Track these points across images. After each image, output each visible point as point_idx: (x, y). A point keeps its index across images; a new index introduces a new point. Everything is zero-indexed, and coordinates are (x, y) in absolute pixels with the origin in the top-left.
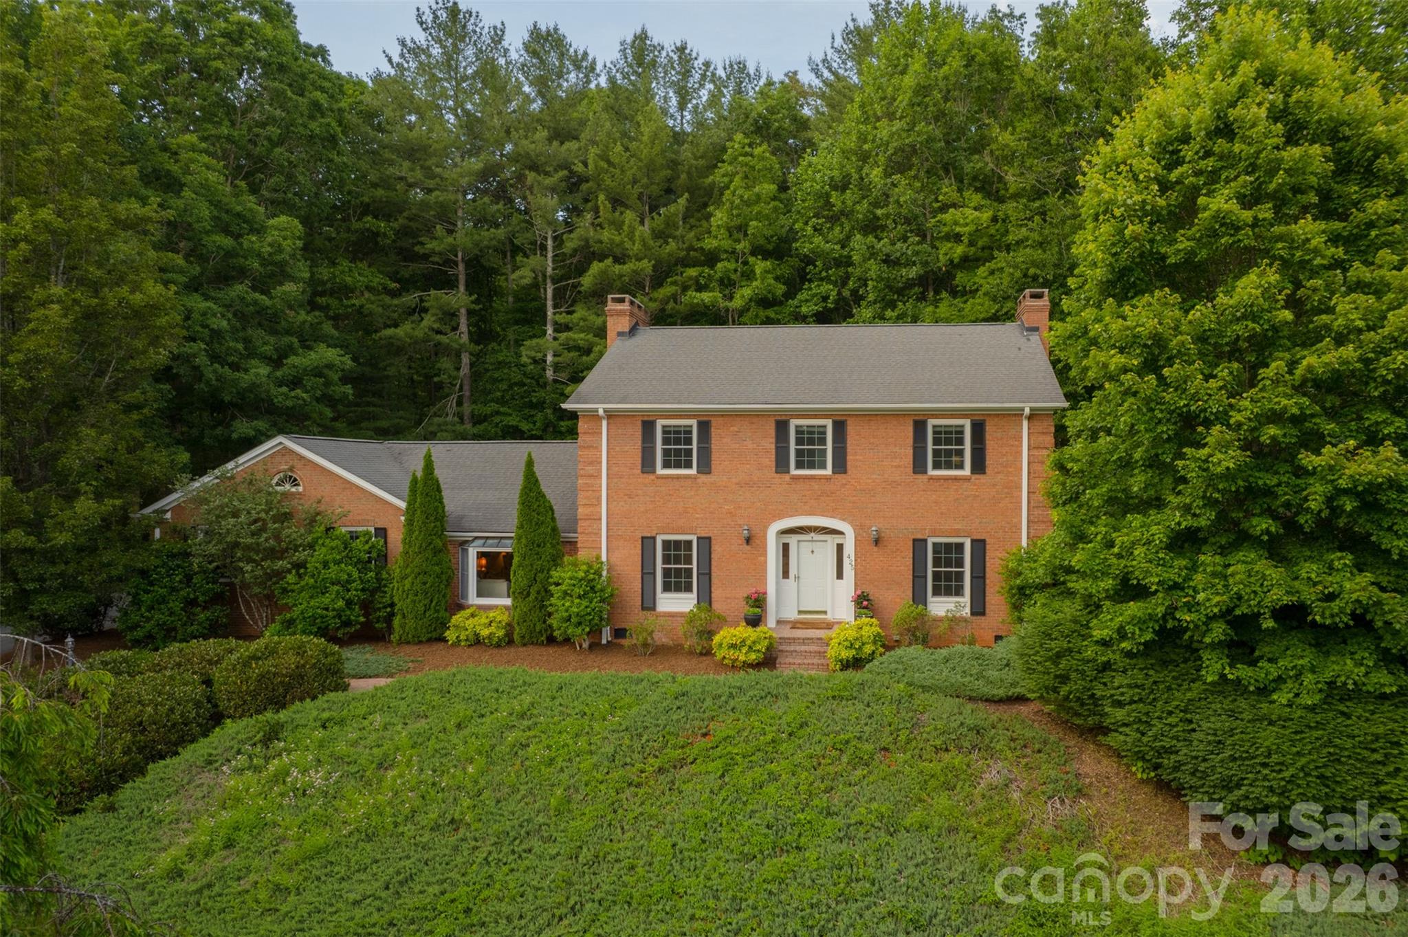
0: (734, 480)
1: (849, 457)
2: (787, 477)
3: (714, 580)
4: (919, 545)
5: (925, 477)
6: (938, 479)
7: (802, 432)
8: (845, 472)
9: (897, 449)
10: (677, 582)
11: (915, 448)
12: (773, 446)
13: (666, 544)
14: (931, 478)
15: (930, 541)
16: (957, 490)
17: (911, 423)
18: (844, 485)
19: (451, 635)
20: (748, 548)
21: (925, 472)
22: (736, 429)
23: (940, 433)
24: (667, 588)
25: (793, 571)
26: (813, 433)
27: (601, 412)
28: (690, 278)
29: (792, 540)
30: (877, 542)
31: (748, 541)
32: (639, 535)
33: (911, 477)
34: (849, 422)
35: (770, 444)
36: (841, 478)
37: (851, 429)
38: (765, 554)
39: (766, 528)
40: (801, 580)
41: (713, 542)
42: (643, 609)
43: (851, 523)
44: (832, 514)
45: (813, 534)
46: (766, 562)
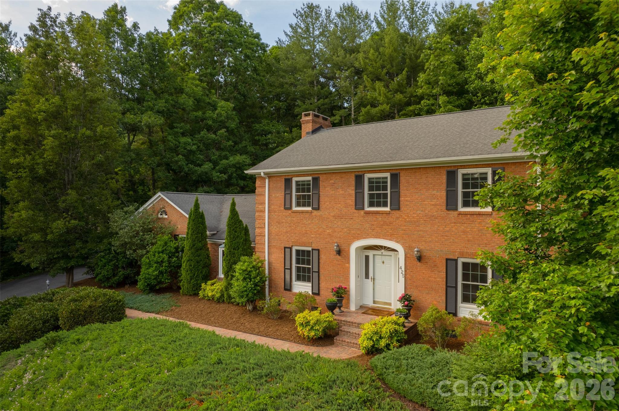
0: (332, 214)
1: (402, 199)
2: (362, 212)
3: (322, 277)
4: (451, 263)
5: (455, 213)
6: (466, 214)
7: (373, 183)
8: (399, 209)
9: (435, 192)
10: (304, 275)
11: (447, 192)
12: (354, 192)
13: (298, 252)
14: (460, 214)
15: (461, 261)
16: (480, 223)
17: (445, 173)
18: (398, 218)
19: (201, 293)
20: (339, 257)
21: (456, 209)
22: (333, 181)
23: (468, 179)
24: (299, 278)
25: (371, 274)
26: (379, 182)
27: (262, 174)
28: (411, 111)
29: (371, 253)
30: (420, 259)
31: (339, 252)
32: (283, 246)
33: (445, 213)
34: (401, 174)
35: (352, 191)
36: (396, 213)
37: (403, 179)
38: (349, 262)
39: (349, 245)
40: (376, 281)
41: (321, 253)
42: (285, 289)
43: (403, 245)
44: (390, 237)
45: (383, 251)
46: (349, 268)
